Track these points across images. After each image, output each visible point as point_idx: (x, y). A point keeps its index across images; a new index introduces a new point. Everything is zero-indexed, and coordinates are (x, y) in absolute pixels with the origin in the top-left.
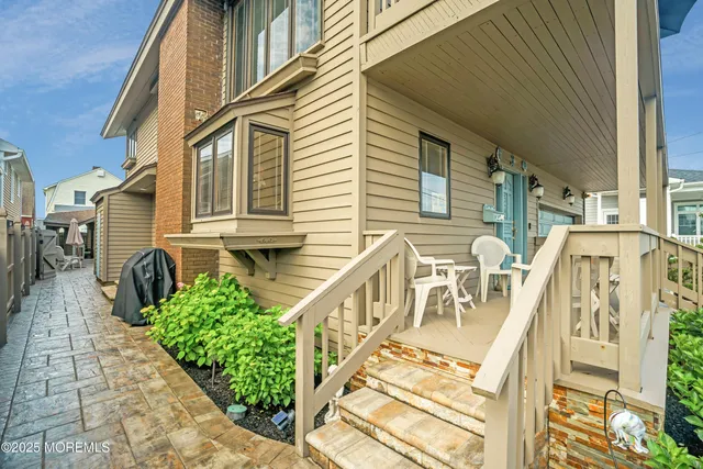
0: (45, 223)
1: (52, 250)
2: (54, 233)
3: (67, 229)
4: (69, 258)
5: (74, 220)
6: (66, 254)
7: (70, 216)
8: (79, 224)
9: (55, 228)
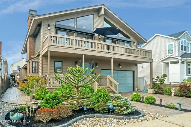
0: (10, 75)
1: (12, 82)
2: (12, 77)
3: (15, 77)
4: (15, 84)
5: (16, 74)
6: (15, 83)
7: (15, 73)
8: (18, 75)
9: (13, 77)
